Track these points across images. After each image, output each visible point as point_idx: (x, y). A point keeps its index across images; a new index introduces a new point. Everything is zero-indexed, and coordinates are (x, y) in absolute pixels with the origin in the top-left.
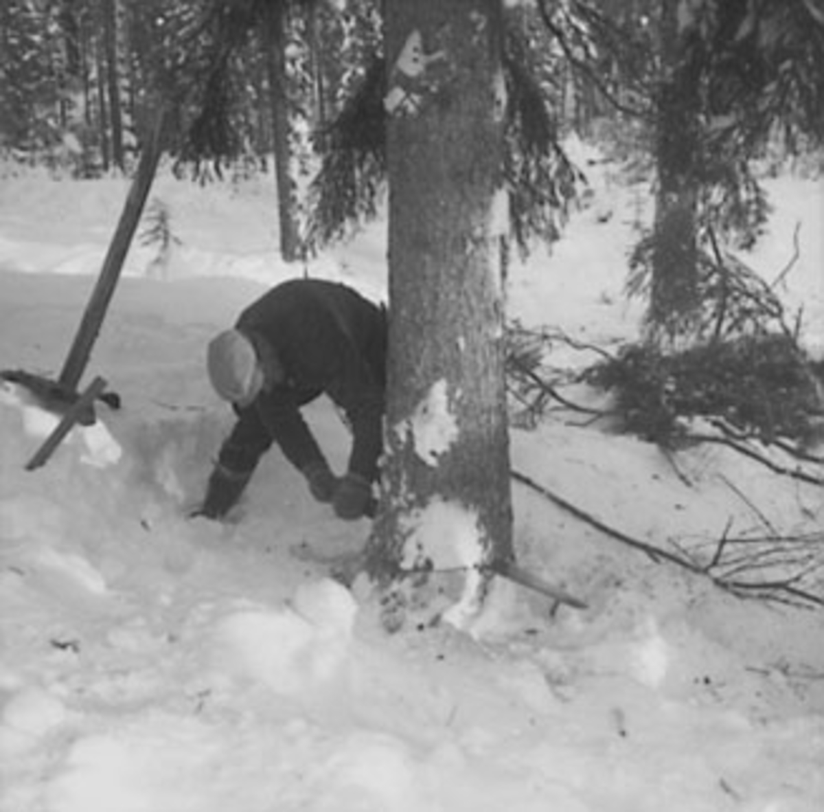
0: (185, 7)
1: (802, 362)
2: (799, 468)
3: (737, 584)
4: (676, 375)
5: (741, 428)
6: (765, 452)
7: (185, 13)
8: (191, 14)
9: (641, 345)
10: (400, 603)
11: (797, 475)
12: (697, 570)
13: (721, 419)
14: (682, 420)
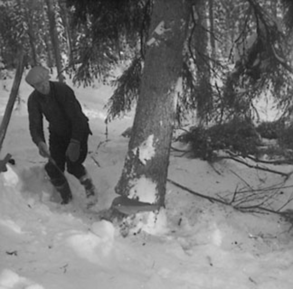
0: (18, 16)
1: (253, 127)
2: (257, 165)
3: (241, 208)
4: (211, 136)
5: (235, 153)
6: (244, 160)
7: (18, 18)
8: (20, 19)
9: (197, 126)
10: (126, 226)
11: (257, 167)
12: (227, 204)
13: (228, 150)
14: (215, 152)
